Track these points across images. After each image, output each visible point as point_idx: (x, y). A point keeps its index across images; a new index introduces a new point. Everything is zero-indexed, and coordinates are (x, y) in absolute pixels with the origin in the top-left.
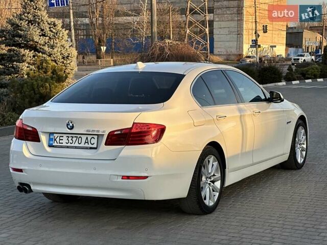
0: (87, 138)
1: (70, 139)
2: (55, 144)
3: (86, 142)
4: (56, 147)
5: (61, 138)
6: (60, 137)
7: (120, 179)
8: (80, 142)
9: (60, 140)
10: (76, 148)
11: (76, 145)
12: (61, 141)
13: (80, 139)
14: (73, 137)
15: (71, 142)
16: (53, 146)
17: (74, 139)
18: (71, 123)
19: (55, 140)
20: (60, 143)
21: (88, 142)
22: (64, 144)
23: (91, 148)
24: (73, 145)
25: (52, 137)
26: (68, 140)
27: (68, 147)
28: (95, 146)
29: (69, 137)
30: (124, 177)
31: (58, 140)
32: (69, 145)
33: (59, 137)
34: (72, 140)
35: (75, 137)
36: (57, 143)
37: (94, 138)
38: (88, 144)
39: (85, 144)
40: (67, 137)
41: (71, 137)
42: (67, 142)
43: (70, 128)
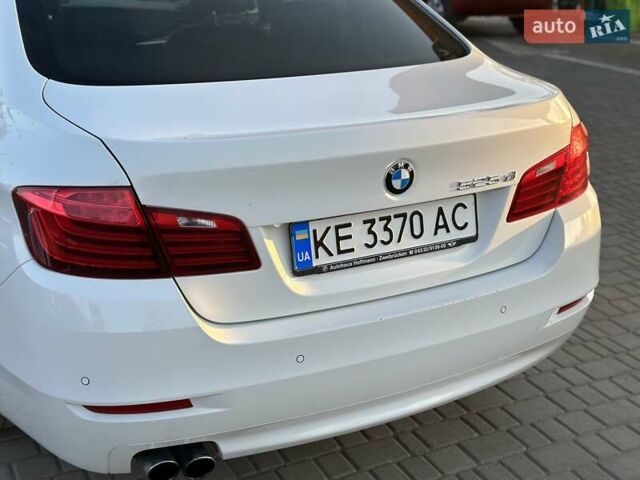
0: (441, 212)
1: (378, 227)
2: (323, 259)
3: (438, 227)
4: (329, 269)
5: (342, 232)
6: (337, 228)
8: (417, 233)
9: (339, 239)
10: (408, 253)
11: (408, 242)
12: (344, 245)
13: (416, 218)
14: (388, 219)
15: (385, 236)
16: (318, 270)
17: (395, 225)
18: (406, 166)
19: (319, 244)
20: (340, 252)
21: (445, 226)
22: (361, 252)
23: (461, 242)
24: (393, 247)
25: (300, 236)
26: (370, 231)
27: (377, 259)
28: (469, 232)
29: (372, 222)
31: (330, 241)
32: (379, 249)
33: (332, 232)
34: (386, 228)
35: (396, 216)
36: (331, 254)
37: (465, 207)
38: (448, 231)
39: (436, 234)
40: (365, 222)
41: (381, 219)
42: (370, 240)
43: (398, 188)
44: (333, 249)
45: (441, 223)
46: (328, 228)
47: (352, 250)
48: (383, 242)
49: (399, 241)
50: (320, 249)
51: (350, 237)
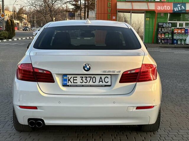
0: (101, 78)
1: (84, 79)
2: (70, 84)
3: (100, 81)
4: (71, 86)
6: (74, 77)
7: (135, 110)
8: (94, 81)
9: (74, 80)
10: (91, 86)
11: (91, 83)
12: (75, 81)
13: (94, 78)
14: (87, 77)
15: (86, 81)
16: (68, 86)
17: (88, 79)
18: (88, 65)
19: (69, 80)
20: (74, 83)
21: (102, 81)
22: (79, 84)
23: (106, 86)
24: (87, 84)
25: (65, 78)
26: (82, 79)
27: (83, 86)
28: (109, 84)
29: (83, 77)
30: (138, 108)
31: (72, 80)
32: (84, 84)
33: (72, 78)
34: (86, 79)
35: (89, 77)
36: (72, 83)
37: (108, 78)
38: (103, 83)
39: (99, 83)
40: (81, 77)
41: (85, 77)
42: (82, 81)
43: (87, 70)
44: (72, 82)
45: (101, 80)
46: (72, 77)
47: (77, 83)
48: (85, 82)
49: (89, 83)
50: (69, 81)
51: (77, 80)
